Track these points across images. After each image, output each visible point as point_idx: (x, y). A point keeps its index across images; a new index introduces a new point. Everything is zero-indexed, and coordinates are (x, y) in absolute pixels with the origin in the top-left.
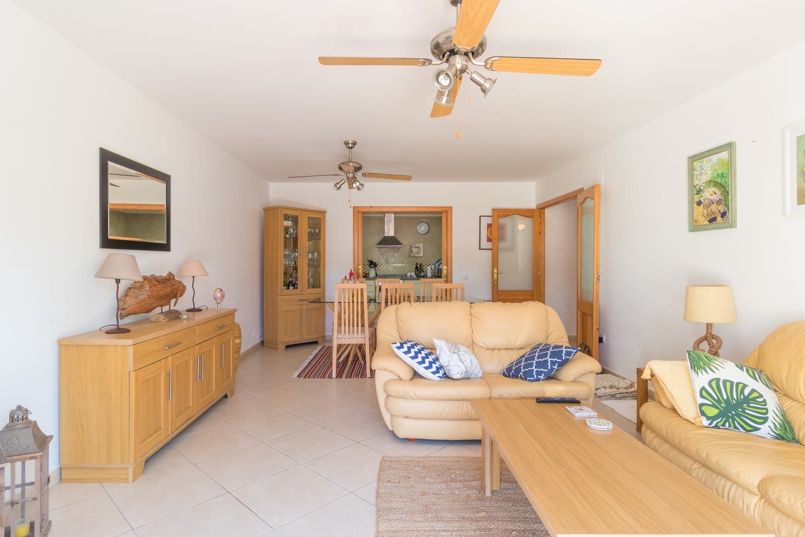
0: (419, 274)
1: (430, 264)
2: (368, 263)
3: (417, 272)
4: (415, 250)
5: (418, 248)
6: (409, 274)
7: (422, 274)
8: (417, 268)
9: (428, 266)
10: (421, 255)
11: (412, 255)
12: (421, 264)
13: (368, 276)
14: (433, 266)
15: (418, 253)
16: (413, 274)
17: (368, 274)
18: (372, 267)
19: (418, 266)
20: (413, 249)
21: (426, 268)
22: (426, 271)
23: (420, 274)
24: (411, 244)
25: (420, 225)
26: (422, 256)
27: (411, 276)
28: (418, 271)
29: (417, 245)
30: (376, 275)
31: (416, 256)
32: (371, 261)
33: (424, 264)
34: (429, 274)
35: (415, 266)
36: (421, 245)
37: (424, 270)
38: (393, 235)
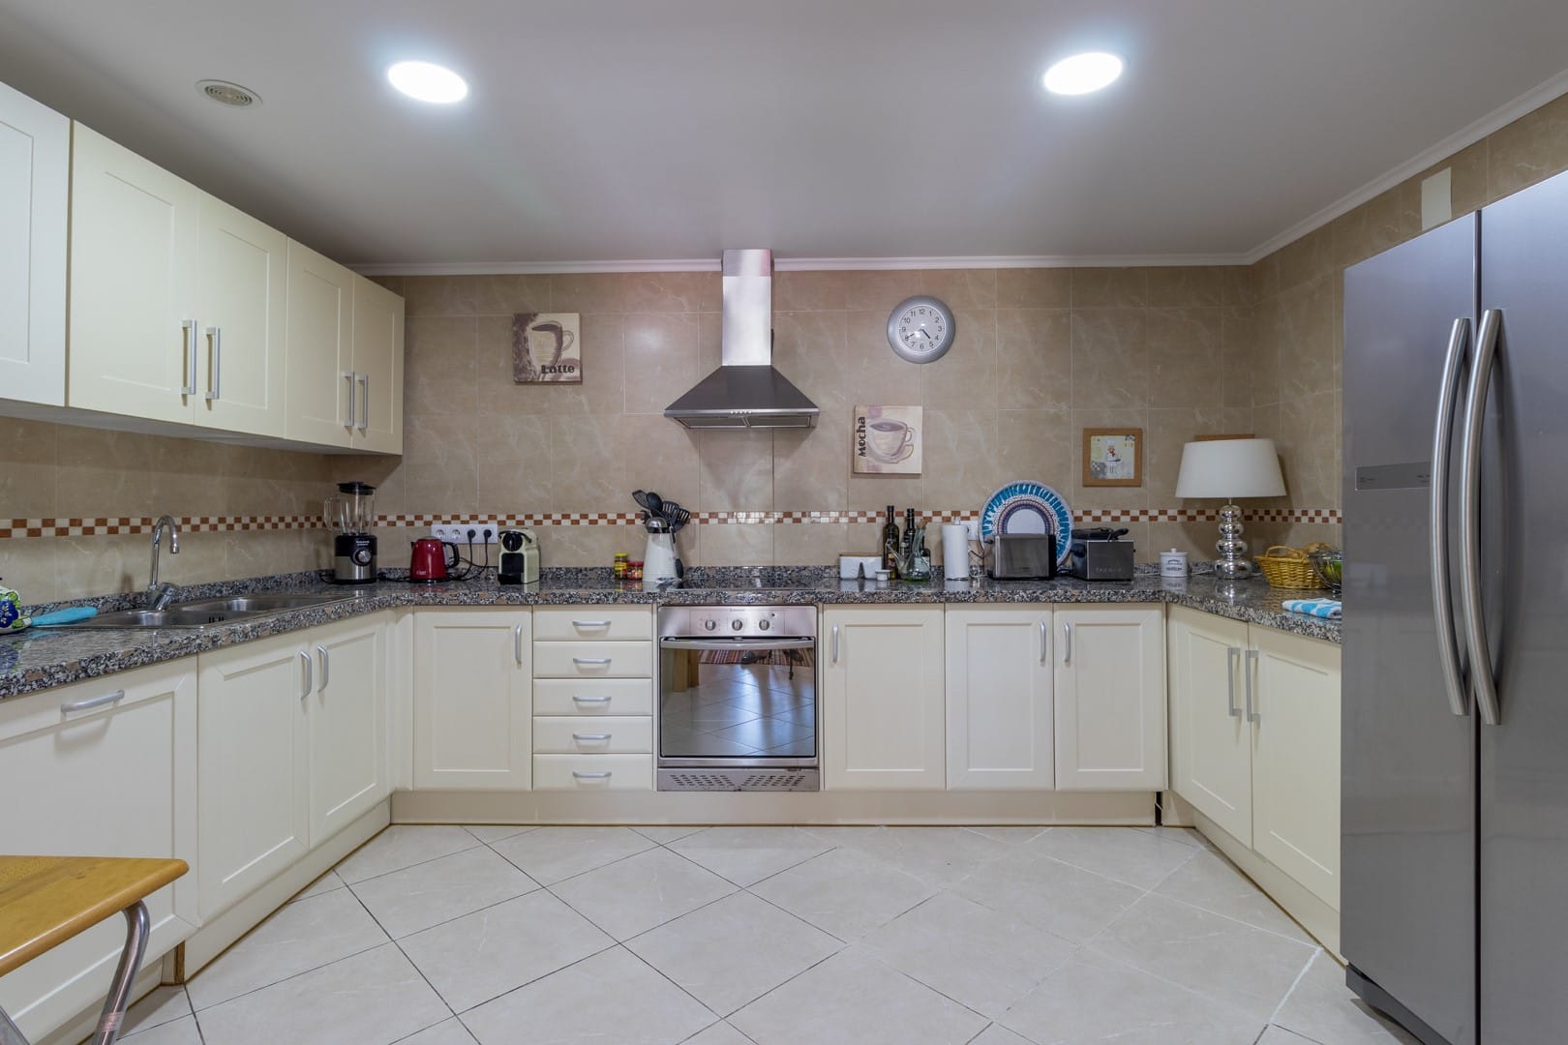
0: (902, 566)
1: (956, 513)
2: (639, 509)
3: (893, 555)
4: (879, 442)
5: (895, 427)
6: (849, 568)
7: (921, 565)
8: (890, 531)
9: (947, 520)
10: (913, 463)
11: (864, 464)
12: (911, 513)
13: (636, 574)
14: (974, 524)
15: (899, 452)
16: (873, 565)
17: (641, 566)
18: (656, 531)
19: (899, 521)
20: (873, 437)
21: (941, 531)
22: (941, 544)
23: (911, 565)
24: (862, 411)
25: (906, 312)
26: (919, 470)
27: (862, 578)
28: (897, 547)
29: (889, 415)
30: (680, 569)
31: (886, 469)
32: (654, 496)
33: (927, 513)
34: (958, 565)
35: (881, 521)
36: (912, 417)
37: (931, 543)
38: (767, 362)
